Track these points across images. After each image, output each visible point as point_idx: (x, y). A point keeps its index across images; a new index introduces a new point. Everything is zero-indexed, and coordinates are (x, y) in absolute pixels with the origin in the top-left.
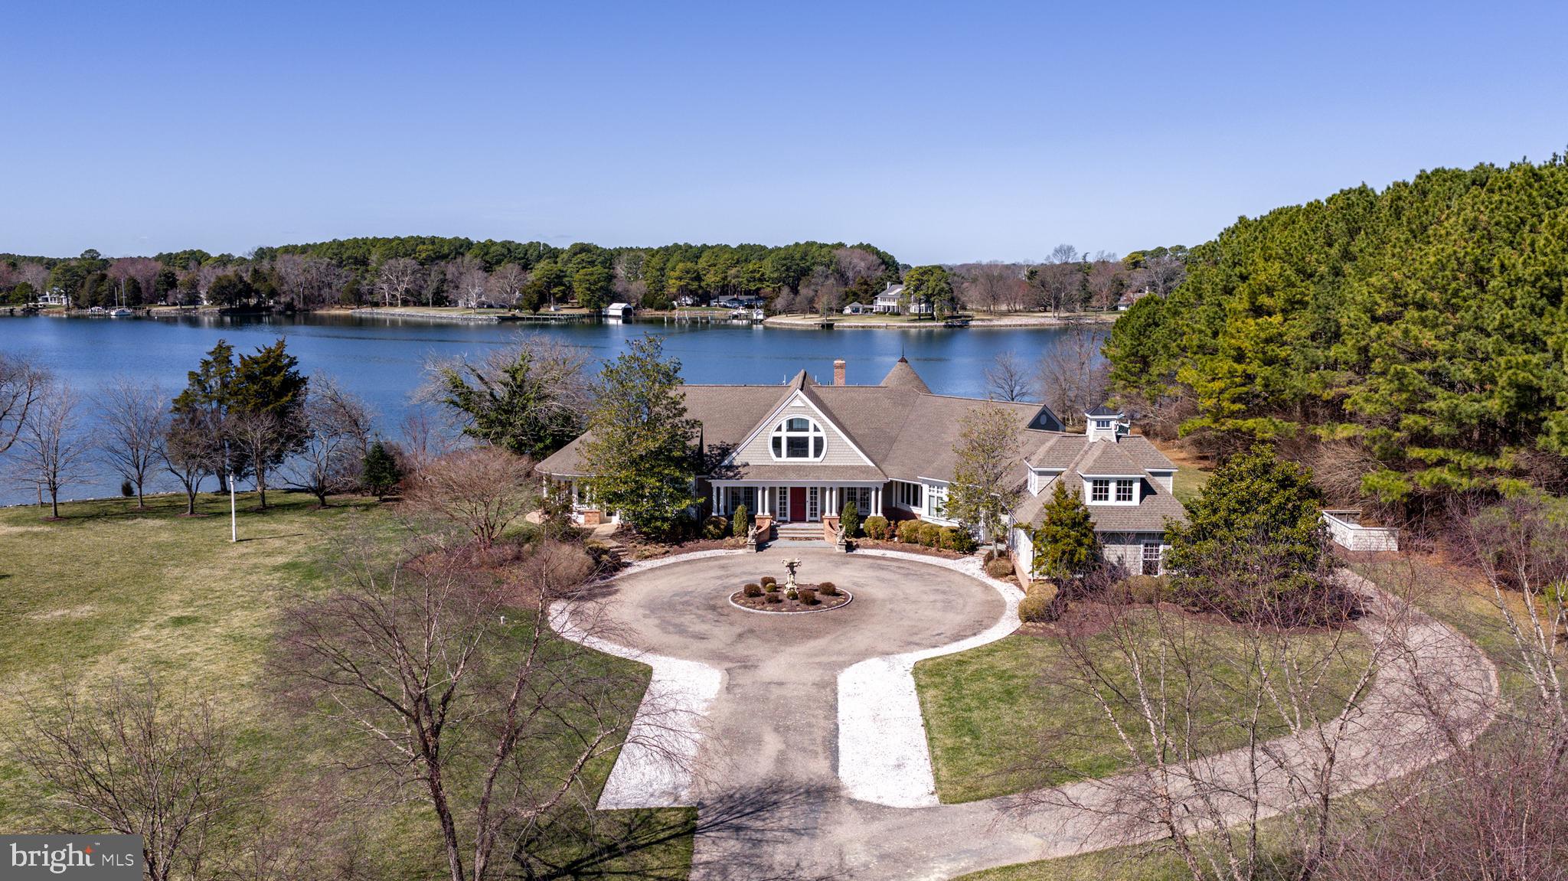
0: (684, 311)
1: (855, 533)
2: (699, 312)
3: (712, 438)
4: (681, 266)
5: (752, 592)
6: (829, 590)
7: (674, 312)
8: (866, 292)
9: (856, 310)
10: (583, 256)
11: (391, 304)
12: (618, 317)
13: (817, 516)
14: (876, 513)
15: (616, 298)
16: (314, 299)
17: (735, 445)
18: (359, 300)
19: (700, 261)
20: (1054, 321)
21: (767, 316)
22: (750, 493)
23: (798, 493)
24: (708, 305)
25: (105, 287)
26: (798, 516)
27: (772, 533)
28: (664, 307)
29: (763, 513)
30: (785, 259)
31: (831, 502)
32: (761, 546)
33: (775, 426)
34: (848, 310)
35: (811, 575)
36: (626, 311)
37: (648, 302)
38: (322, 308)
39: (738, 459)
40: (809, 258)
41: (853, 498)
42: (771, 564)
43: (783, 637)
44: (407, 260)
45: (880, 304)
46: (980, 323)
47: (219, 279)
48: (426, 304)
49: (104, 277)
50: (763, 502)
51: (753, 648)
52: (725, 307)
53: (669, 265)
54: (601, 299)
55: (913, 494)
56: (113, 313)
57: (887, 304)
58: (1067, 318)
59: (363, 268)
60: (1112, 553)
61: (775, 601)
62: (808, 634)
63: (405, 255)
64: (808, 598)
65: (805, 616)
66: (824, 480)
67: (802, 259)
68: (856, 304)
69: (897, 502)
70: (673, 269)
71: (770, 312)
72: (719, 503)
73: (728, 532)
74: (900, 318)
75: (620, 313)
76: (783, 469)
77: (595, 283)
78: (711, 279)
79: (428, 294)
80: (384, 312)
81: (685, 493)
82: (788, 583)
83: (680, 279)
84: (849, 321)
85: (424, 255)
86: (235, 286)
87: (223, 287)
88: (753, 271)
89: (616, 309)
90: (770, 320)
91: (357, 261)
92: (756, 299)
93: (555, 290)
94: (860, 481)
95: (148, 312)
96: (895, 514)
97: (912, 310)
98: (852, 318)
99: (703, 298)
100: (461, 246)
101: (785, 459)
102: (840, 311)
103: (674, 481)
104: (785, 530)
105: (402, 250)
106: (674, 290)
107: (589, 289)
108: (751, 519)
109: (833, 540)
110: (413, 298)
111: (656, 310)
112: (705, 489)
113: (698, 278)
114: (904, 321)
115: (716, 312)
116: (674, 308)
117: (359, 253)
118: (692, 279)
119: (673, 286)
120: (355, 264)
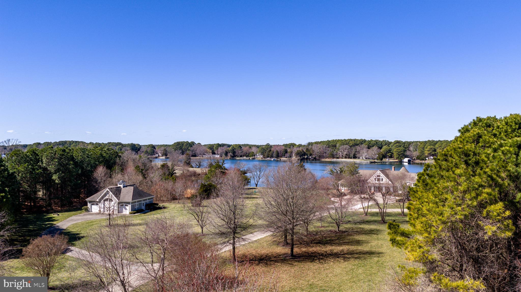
0: (429, 161)
3: (364, 178)
4: (429, 147)
10: (398, 144)
11: (342, 158)
12: (407, 162)
14: (392, 191)
15: (406, 156)
16: (321, 157)
17: (368, 179)
18: (333, 157)
19: (436, 145)
22: (370, 187)
23: (378, 188)
25: (271, 153)
26: (379, 192)
28: (423, 160)
33: (375, 176)
36: (409, 161)
38: (323, 159)
39: (369, 181)
44: (347, 146)
47: (298, 151)
48: (351, 158)
49: (271, 150)
54: (402, 157)
56: (272, 159)
59: (335, 148)
66: (383, 185)
70: (427, 148)
75: (407, 161)
76: (376, 183)
77: (400, 152)
78: (439, 151)
79: (352, 155)
80: (340, 160)
83: (429, 151)
85: (351, 144)
86: (301, 153)
87: (299, 153)
89: (406, 160)
93: (388, 154)
94: (389, 186)
95: (280, 159)
100: (363, 142)
105: (345, 143)
106: (427, 155)
107: (398, 154)
108: (371, 192)
110: (348, 156)
111: (420, 160)
113: (435, 151)
116: (426, 160)
117: (334, 144)
118: (433, 151)
119: (426, 153)
120: (333, 147)
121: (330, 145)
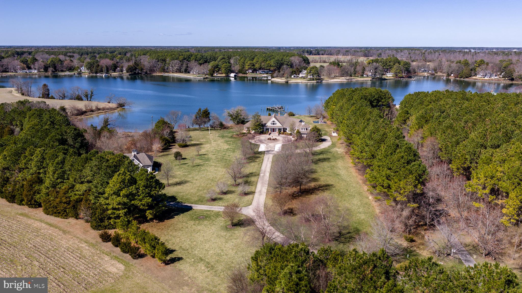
0: (250, 75)
1: (280, 133)
2: (254, 75)
3: (264, 123)
4: (249, 62)
5: (268, 139)
6: (276, 139)
7: (247, 75)
8: (298, 71)
9: (295, 77)
10: (223, 60)
11: (172, 72)
12: (233, 77)
13: (276, 131)
14: (282, 131)
15: (233, 72)
16: (152, 71)
17: (267, 123)
18: (164, 70)
19: (254, 60)
20: (345, 80)
21: (272, 78)
22: (268, 129)
23: (274, 129)
24: (256, 73)
25: (99, 68)
26: (274, 131)
27: (271, 133)
28: (245, 74)
29: (270, 131)
30: (277, 60)
31: (277, 130)
32: (269, 135)
33: (271, 121)
34: (292, 77)
35: (274, 138)
36: (235, 76)
37: (240, 72)
38: (154, 73)
39: (267, 125)
40: (283, 60)
41: (280, 130)
42: (270, 136)
43: (271, 142)
44: (176, 61)
45: (301, 75)
46: (325, 81)
47: (129, 66)
48: (183, 72)
49: (98, 65)
50: (270, 130)
51: (269, 143)
52: (261, 73)
53: (246, 61)
54: (228, 72)
55: (286, 129)
56: (103, 75)
57: (303, 75)
58: (348, 79)
59: (164, 62)
60: (303, 135)
61: (271, 140)
62: (273, 142)
63: (176, 59)
64: (274, 139)
65: (273, 141)
66: (276, 127)
67: (281, 60)
68: (295, 75)
69: (285, 130)
70: (247, 63)
71: (273, 77)
72: (265, 130)
73: (266, 133)
74: (305, 79)
75: (234, 76)
76: (272, 126)
77: (227, 68)
78: (257, 66)
79: (183, 69)
80: (171, 75)
81: (261, 129)
82: (272, 138)
83: (249, 65)
84: (293, 81)
85: (181, 59)
86: (133, 68)
87: (131, 68)
88: (268, 64)
89: (232, 75)
90: (273, 79)
91: (163, 60)
92: (269, 71)
93: (216, 69)
94: (280, 128)
95: (111, 75)
96: (284, 131)
97: (309, 77)
98: (293, 79)
99: (254, 71)
100: (189, 56)
101: (272, 125)
102: (291, 78)
103: (260, 128)
104: (272, 133)
105: (175, 58)
106: (247, 69)
107: (225, 70)
108: (268, 132)
109: (277, 134)
110: (179, 71)
111: (243, 74)
112: (263, 128)
113: (254, 65)
114: (306, 81)
115: (258, 75)
116: (247, 74)
117: (163, 58)
118: (252, 66)
119: (247, 67)
120: (162, 61)
121: (159, 59)
